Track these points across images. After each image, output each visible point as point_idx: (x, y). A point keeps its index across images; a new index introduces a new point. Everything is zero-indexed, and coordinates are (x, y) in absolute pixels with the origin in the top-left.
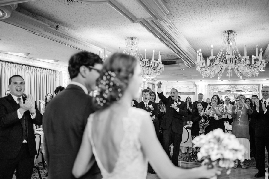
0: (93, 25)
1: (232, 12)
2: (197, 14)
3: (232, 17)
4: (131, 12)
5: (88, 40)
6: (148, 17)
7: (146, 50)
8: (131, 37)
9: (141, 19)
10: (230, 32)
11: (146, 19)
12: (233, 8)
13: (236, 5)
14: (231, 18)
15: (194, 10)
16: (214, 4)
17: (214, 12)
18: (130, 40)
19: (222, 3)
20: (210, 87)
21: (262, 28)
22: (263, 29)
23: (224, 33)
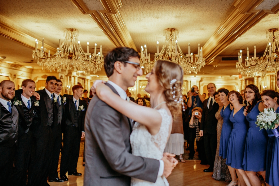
0: (31, 13)
1: (179, 11)
2: (145, 10)
3: (178, 15)
4: (85, 2)
5: (20, 28)
6: (101, 9)
7: (88, 43)
8: (70, 29)
9: (93, 11)
10: (172, 30)
11: (98, 12)
12: (181, 8)
13: (184, 4)
14: (177, 17)
15: (144, 6)
16: (164, 2)
17: (162, 10)
18: (70, 32)
19: (172, 2)
20: (141, 82)
21: (201, 28)
22: (203, 29)
23: (167, 31)
